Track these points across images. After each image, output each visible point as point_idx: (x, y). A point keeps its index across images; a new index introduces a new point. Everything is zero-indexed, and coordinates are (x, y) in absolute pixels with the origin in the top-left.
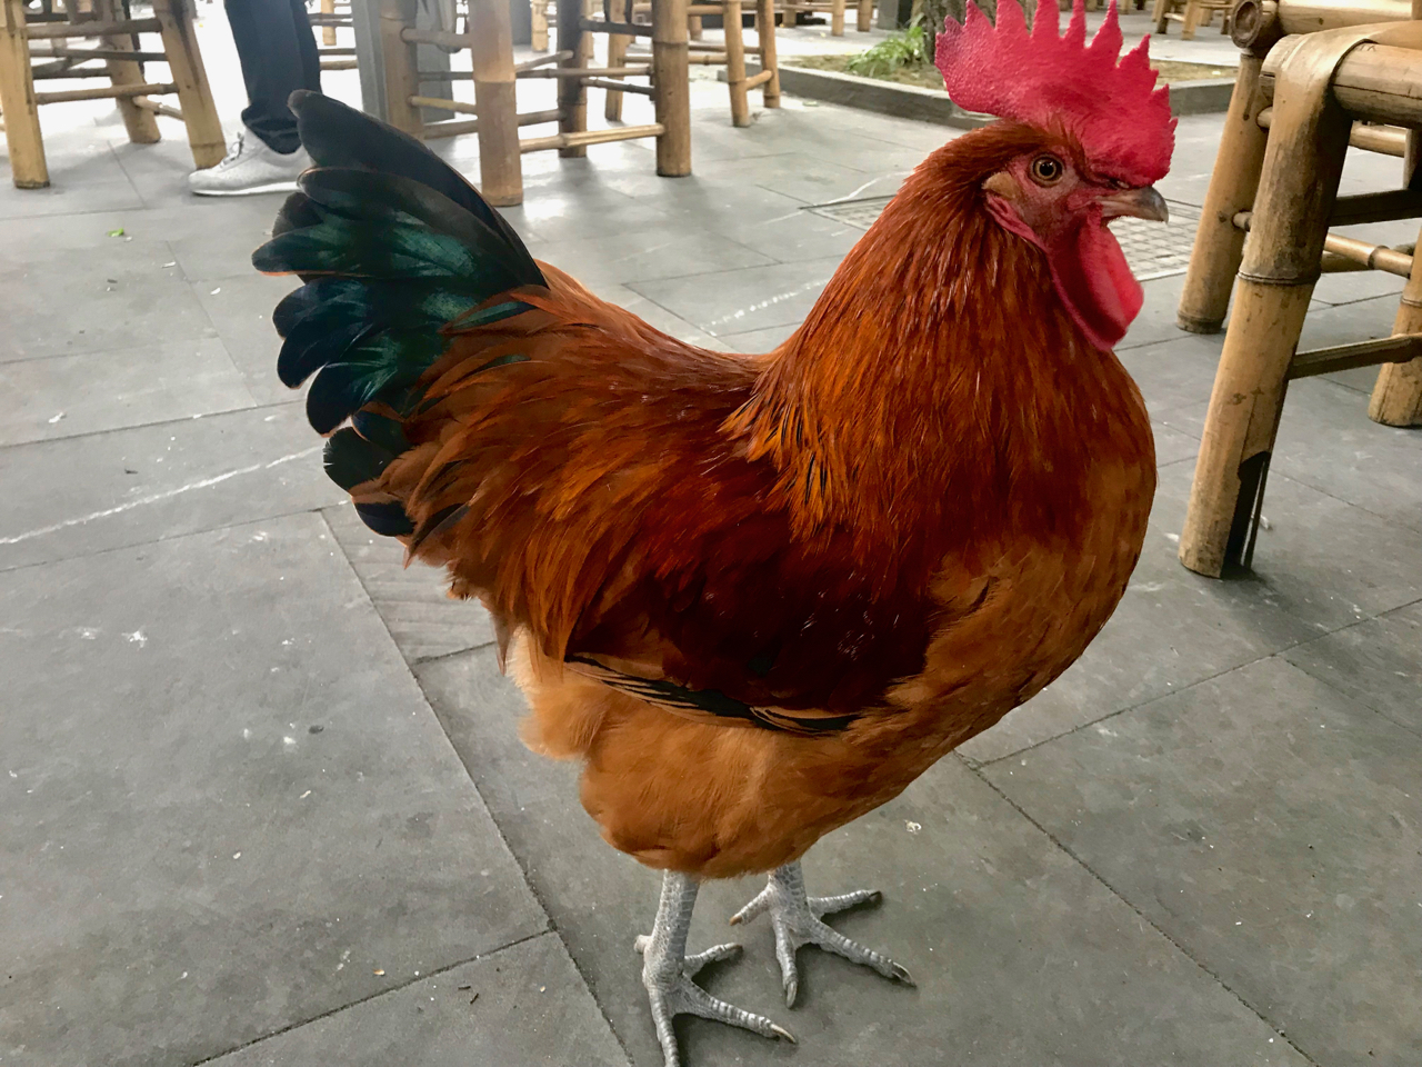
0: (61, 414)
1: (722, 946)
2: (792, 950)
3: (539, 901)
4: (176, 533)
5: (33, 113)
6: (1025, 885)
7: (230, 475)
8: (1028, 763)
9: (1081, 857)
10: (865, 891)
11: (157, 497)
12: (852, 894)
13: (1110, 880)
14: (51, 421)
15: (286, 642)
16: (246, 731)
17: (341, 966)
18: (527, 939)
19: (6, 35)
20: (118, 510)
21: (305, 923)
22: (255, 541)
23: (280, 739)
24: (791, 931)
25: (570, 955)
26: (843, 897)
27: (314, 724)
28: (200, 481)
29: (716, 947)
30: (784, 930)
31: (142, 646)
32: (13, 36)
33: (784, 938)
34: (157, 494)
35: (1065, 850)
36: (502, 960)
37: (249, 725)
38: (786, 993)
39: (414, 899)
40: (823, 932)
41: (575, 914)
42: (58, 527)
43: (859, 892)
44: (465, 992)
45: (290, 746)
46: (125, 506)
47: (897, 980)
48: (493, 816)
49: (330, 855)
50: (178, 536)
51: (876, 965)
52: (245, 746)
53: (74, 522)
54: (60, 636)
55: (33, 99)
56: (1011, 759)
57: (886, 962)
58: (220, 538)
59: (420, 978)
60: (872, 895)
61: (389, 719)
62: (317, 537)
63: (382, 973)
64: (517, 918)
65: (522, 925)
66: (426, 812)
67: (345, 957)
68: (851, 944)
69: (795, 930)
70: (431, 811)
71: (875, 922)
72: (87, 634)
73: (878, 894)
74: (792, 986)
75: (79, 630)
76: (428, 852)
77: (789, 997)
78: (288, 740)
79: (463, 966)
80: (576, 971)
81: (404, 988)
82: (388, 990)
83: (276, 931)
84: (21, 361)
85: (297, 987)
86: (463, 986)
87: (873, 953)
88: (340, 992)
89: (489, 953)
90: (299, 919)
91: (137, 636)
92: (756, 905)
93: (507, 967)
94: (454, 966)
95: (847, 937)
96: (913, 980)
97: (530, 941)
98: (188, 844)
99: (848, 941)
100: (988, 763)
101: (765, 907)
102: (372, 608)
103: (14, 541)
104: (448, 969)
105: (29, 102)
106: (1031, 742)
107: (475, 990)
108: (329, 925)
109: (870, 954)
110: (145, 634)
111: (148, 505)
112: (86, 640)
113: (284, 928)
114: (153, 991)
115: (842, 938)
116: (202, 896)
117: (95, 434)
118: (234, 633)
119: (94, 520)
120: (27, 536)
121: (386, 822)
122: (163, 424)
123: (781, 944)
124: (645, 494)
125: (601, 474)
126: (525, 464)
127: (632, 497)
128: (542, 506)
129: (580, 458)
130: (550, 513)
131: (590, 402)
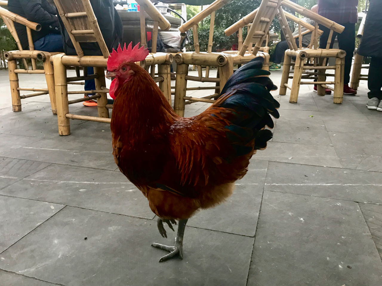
0: (292, 157)
4: (315, 195)
5: (299, 86)
7: (332, 184)
11: (312, 184)
14: (289, 158)
15: (343, 237)
16: (328, 258)
20: (302, 185)
22: (337, 205)
27: (349, 265)
28: (324, 184)
31: (303, 222)
32: (300, 68)
42: (287, 185)
52: (327, 263)
53: (291, 185)
54: (284, 212)
58: (327, 201)
62: (356, 210)
72: (290, 214)
75: (288, 212)
78: (340, 266)
84: (284, 143)
102: (372, 237)
103: (277, 185)
110: (304, 219)
111: (309, 186)
117: (299, 164)
118: (328, 228)
122: (316, 166)
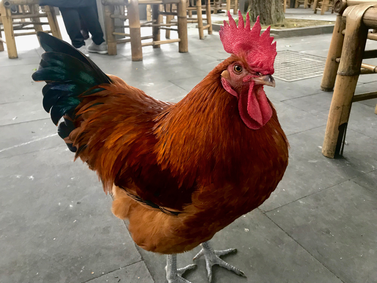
0: (16, 117)
1: (191, 265)
2: (210, 266)
3: (139, 252)
4: (44, 149)
5: (13, 39)
6: (278, 247)
8: (279, 211)
9: (295, 238)
10: (232, 249)
11: (40, 139)
12: (228, 250)
13: (303, 245)
15: (72, 178)
17: (82, 271)
18: (135, 263)
19: (6, 18)
20: (29, 143)
21: (72, 258)
23: (69, 205)
24: (210, 261)
25: (147, 268)
26: (226, 250)
27: (78, 201)
28: (52, 134)
29: (189, 266)
30: (208, 261)
31: (32, 180)
32: (8, 18)
33: (208, 263)
35: (290, 237)
36: (128, 269)
37: (60, 202)
38: (209, 279)
39: (103, 251)
40: (220, 261)
41: (149, 255)
42: (13, 147)
43: (230, 249)
44: (116, 279)
46: (31, 141)
47: (241, 275)
48: (127, 227)
49: (80, 238)
50: (45, 150)
51: (235, 271)
52: (59, 208)
54: (11, 177)
55: (13, 35)
56: (274, 210)
57: (238, 270)
58: (56, 150)
59: (104, 274)
60: (234, 250)
63: (93, 273)
64: (132, 257)
65: (134, 259)
66: (108, 226)
67: (83, 268)
68: (228, 264)
69: (211, 260)
71: (235, 258)
72: (18, 177)
73: (236, 250)
74: (210, 277)
75: (16, 176)
76: (108, 238)
77: (209, 281)
78: (71, 206)
79: (116, 271)
80: (149, 272)
81: (99, 277)
82: (94, 278)
83: (64, 261)
84: (6, 103)
85: (69, 277)
86: (116, 277)
87: (234, 267)
88: (81, 279)
89: (124, 267)
90: (70, 257)
91: (31, 177)
93: (129, 271)
94: (114, 271)
95: (227, 262)
96: (245, 275)
97: (136, 263)
98: (41, 235)
99: (227, 264)
100: (268, 211)
101: (202, 255)
104: (112, 272)
105: (12, 36)
106: (280, 206)
107: (119, 278)
108: (79, 259)
109: (233, 267)
110: (34, 176)
111: (37, 141)
112: (17, 178)
113: (66, 260)
114: (28, 278)
115: (225, 263)
116: (44, 250)
117: (25, 122)
118: (58, 176)
119: (22, 146)
120: (4, 150)
121: (97, 229)
123: (207, 264)
124: (132, 142)
125: (121, 136)
126: (102, 133)
127: (128, 143)
128: (106, 145)
129: (116, 131)
130: (107, 147)
131: (120, 115)
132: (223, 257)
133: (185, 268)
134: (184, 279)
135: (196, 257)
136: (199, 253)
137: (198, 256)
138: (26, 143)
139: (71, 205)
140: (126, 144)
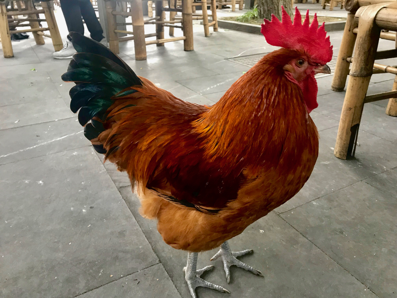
0: (18, 120)
1: (208, 266)
2: (228, 267)
3: (156, 255)
4: (51, 153)
6: (294, 247)
7: (66, 136)
8: (293, 212)
9: (309, 239)
10: (248, 250)
11: (45, 143)
12: (245, 251)
13: (318, 245)
14: (16, 122)
15: (83, 183)
16: (72, 208)
17: (100, 274)
18: (153, 265)
19: (1, 15)
20: (35, 147)
21: (90, 262)
22: (73, 155)
23: (82, 210)
24: (228, 262)
25: (165, 270)
26: (242, 252)
27: (91, 206)
28: (57, 138)
29: (207, 267)
30: (226, 261)
31: (42, 185)
32: (3, 15)
33: (226, 264)
34: (46, 142)
35: (305, 237)
36: (146, 272)
37: (73, 206)
38: (227, 279)
39: (121, 255)
40: (237, 262)
41: (166, 258)
42: (18, 152)
43: (247, 250)
44: (135, 281)
45: (85, 212)
46: (37, 146)
47: (258, 275)
48: (142, 231)
49: (96, 243)
50: (52, 154)
51: (252, 271)
52: (72, 212)
53: (22, 151)
54: (19, 182)
56: (289, 212)
57: (255, 270)
58: (64, 154)
59: (123, 277)
60: (251, 251)
61: (112, 204)
62: (91, 153)
63: (112, 276)
64: (150, 260)
65: (151, 261)
66: (123, 230)
67: (101, 272)
68: (245, 265)
69: (229, 261)
70: (125, 230)
71: (251, 259)
72: (26, 182)
73: (252, 251)
74: (229, 277)
75: (24, 181)
76: (124, 241)
77: (228, 281)
79: (135, 274)
80: (167, 274)
81: (118, 280)
82: (114, 281)
83: (81, 265)
84: (6, 106)
85: (88, 280)
86: (135, 279)
87: (251, 267)
88: (100, 282)
89: (142, 270)
90: (88, 261)
91: (41, 182)
92: (217, 255)
93: (147, 274)
94: (132, 273)
95: (244, 263)
96: (263, 275)
97: (154, 266)
98: (56, 240)
99: (244, 264)
100: (282, 213)
101: (220, 256)
102: (107, 173)
103: (5, 156)
104: (130, 274)
105: (8, 34)
106: (294, 207)
107: (139, 280)
108: (97, 263)
109: (250, 268)
110: (43, 182)
111: (43, 145)
112: (26, 183)
113: (84, 264)
114: (47, 283)
115: (243, 263)
116: (60, 255)
117: (28, 125)
118: (68, 180)
119: (28, 150)
120: (9, 155)
121: (112, 233)
122: (47, 122)
123: (225, 265)
124: (166, 143)
125: (155, 137)
126: (135, 134)
127: (163, 144)
128: (139, 147)
129: (150, 133)
130: (141, 148)
131: (153, 117)
132: (239, 258)
133: (203, 269)
134: (203, 280)
135: (214, 258)
136: (217, 254)
137: (216, 256)
138: (32, 147)
139: (84, 209)
140: (161, 145)
